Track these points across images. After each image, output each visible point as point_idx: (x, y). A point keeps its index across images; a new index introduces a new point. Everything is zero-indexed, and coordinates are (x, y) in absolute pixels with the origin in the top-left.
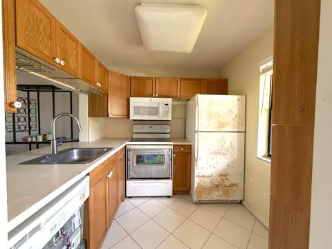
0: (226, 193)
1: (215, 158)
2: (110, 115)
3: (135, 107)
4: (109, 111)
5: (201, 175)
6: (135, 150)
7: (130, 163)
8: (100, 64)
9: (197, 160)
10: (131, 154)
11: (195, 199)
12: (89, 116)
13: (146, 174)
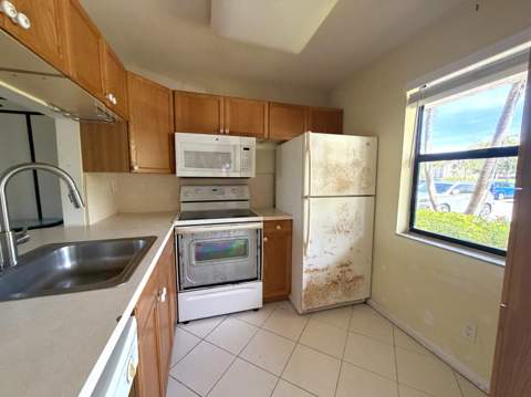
0: (347, 291)
1: (333, 240)
2: (136, 168)
3: (186, 152)
4: (133, 159)
5: (312, 268)
6: (193, 234)
7: (184, 260)
8: (111, 54)
9: (306, 246)
10: (184, 244)
11: (303, 307)
12: (85, 170)
13: (215, 277)
